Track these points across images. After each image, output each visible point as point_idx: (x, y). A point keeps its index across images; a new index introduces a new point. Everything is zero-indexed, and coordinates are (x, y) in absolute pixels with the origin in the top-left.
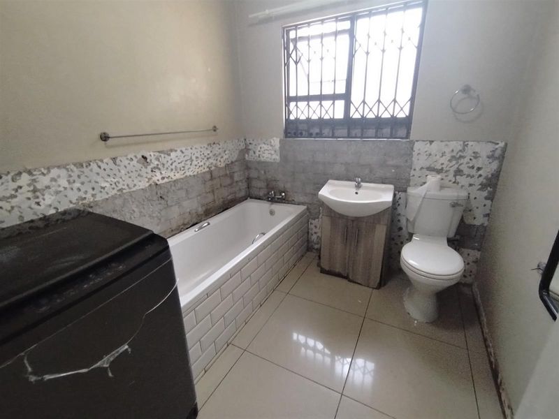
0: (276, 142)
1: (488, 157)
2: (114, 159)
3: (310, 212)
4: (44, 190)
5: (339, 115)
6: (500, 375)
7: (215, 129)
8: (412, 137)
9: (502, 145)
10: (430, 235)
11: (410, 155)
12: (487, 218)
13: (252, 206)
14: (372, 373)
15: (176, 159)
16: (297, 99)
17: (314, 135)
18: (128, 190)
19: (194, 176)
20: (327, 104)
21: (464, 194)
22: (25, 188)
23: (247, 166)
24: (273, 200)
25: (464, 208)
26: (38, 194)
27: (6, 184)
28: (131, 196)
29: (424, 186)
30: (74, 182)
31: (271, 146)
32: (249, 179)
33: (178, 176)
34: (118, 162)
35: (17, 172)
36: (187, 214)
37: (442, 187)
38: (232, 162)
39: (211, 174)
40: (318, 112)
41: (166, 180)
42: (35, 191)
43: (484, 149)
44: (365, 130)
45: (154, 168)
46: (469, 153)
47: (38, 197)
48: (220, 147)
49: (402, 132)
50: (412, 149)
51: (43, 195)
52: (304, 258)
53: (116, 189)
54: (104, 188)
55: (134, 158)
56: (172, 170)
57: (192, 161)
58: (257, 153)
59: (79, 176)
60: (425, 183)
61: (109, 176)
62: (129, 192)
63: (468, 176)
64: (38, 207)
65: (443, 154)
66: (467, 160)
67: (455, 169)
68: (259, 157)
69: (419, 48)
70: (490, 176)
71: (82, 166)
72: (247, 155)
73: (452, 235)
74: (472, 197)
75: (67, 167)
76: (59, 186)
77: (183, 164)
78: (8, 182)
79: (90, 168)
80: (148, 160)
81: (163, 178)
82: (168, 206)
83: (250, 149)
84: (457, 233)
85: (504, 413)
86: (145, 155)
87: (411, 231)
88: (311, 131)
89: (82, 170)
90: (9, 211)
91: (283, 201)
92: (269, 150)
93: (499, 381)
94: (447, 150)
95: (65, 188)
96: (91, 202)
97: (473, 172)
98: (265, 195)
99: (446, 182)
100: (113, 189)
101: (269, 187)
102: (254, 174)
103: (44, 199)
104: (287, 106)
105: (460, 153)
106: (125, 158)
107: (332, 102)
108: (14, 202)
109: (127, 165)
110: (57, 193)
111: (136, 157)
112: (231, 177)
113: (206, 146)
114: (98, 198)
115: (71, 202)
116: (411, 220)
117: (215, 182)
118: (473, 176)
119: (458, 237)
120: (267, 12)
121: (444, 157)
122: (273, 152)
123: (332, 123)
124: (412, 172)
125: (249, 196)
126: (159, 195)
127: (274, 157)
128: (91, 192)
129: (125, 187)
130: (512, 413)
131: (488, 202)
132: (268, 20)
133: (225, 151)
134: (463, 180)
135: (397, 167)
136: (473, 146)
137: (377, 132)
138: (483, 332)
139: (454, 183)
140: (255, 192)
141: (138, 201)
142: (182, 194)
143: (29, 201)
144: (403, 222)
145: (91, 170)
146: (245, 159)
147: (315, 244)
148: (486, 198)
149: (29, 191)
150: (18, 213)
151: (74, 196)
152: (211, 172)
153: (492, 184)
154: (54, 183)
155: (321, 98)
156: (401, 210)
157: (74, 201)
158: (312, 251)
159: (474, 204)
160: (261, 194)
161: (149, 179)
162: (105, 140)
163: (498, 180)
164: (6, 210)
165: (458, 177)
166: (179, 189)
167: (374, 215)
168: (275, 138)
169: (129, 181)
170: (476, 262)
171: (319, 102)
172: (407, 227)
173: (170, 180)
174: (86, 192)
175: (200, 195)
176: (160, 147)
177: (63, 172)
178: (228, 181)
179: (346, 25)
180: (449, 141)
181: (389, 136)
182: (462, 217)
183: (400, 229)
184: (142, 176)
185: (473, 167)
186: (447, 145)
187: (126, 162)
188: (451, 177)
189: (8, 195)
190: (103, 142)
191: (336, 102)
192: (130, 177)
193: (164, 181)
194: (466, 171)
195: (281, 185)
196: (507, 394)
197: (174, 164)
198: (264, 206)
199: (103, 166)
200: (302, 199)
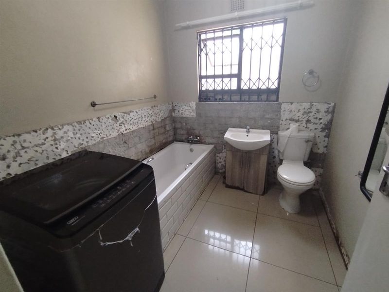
0: (193, 105)
1: (325, 112)
2: (99, 118)
3: (216, 149)
4: (60, 139)
5: (234, 87)
6: (340, 239)
7: (155, 97)
8: (280, 100)
9: (333, 104)
10: (293, 160)
11: (279, 111)
12: (326, 149)
13: (178, 147)
14: (259, 251)
15: (133, 117)
16: (207, 77)
17: (218, 100)
18: (106, 138)
19: (143, 127)
20: (226, 80)
21: (312, 134)
22: (50, 139)
23: (174, 120)
24: (192, 142)
25: (312, 143)
26: (57, 142)
27: (39, 136)
28: (108, 142)
29: (289, 130)
30: (77, 133)
31: (190, 107)
32: (175, 129)
33: (135, 128)
34: (101, 120)
35: (45, 128)
36: (140, 153)
37: (299, 131)
38: (165, 118)
39: (153, 126)
40: (221, 85)
41: (128, 131)
42: (55, 140)
43: (323, 107)
44: (251, 97)
45: (121, 123)
46: (314, 110)
47: (57, 144)
48: (158, 108)
49: (274, 97)
50: (280, 108)
51: (60, 142)
52: (213, 179)
53: (100, 137)
54: (93, 137)
55: (110, 117)
56: (131, 124)
57: (142, 118)
58: (181, 112)
59: (79, 130)
60: (288, 128)
61: (96, 129)
62: (107, 139)
63: (314, 123)
64: (57, 150)
65: (299, 111)
66: (313, 114)
67: (307, 120)
68: (182, 114)
69: (283, 47)
70: (326, 123)
71: (81, 123)
72: (173, 113)
73: (306, 160)
74: (317, 136)
75: (73, 124)
76: (68, 136)
77: (137, 120)
78: (40, 134)
79: (85, 124)
80: (118, 119)
81: (126, 130)
82: (129, 148)
83: (175, 110)
84: (309, 158)
85: (344, 259)
86: (116, 115)
87: (281, 158)
88: (216, 97)
89: (81, 126)
90: (41, 153)
91: (199, 142)
92: (188, 110)
93: (340, 242)
94: (301, 108)
95: (72, 138)
96: (86, 146)
97: (317, 121)
98: (186, 139)
99: (301, 127)
100: (98, 137)
101: (189, 134)
102: (178, 125)
103: (60, 145)
104: (200, 81)
105: (309, 110)
106: (105, 117)
107: (230, 79)
108: (44, 147)
109: (106, 122)
110: (68, 141)
111: (111, 116)
112: (165, 128)
113: (150, 108)
114: (90, 144)
115: (75, 147)
116: (282, 151)
117: (155, 131)
118: (317, 124)
119: (309, 161)
120: (188, 23)
121: (299, 112)
122: (191, 111)
123: (230, 92)
124: (281, 122)
125: (176, 140)
126: (124, 141)
127: (192, 114)
128: (86, 140)
129: (105, 136)
130: (349, 258)
131: (326, 139)
132: (188, 28)
133: (161, 111)
134: (311, 126)
135: (271, 119)
136: (317, 106)
137: (258, 97)
138: (328, 217)
139: (306, 128)
140: (178, 137)
141: (112, 145)
142: (137, 139)
143: (52, 147)
144: (276, 153)
145: (86, 126)
146: (172, 116)
147: (220, 169)
148: (325, 137)
149: (52, 140)
150: (47, 155)
151: (76, 143)
152: (153, 125)
153: (328, 128)
154: (65, 135)
155: (222, 76)
156: (274, 145)
157: (77, 146)
158: (218, 174)
159: (318, 140)
160: (184, 138)
161: (118, 130)
162: (94, 107)
163: (332, 125)
164: (40, 153)
165: (308, 124)
166: (135, 137)
167: (259, 149)
168: (193, 102)
169: (107, 132)
170: (320, 176)
171: (221, 79)
172: (279, 156)
173: (130, 130)
174: (83, 140)
175: (147, 140)
176: (124, 109)
177: (70, 128)
178: (162, 130)
179: (237, 32)
180: (302, 103)
181: (266, 100)
182: (312, 148)
183: (275, 157)
184: (114, 129)
185: (316, 118)
186: (301, 105)
187: (105, 120)
188: (304, 124)
189: (41, 143)
190: (92, 108)
191: (232, 79)
192: (107, 130)
193: (126, 132)
194: (313, 120)
195: (197, 132)
196: (345, 249)
197: (132, 120)
198: (186, 146)
199: (93, 123)
200: (211, 141)
